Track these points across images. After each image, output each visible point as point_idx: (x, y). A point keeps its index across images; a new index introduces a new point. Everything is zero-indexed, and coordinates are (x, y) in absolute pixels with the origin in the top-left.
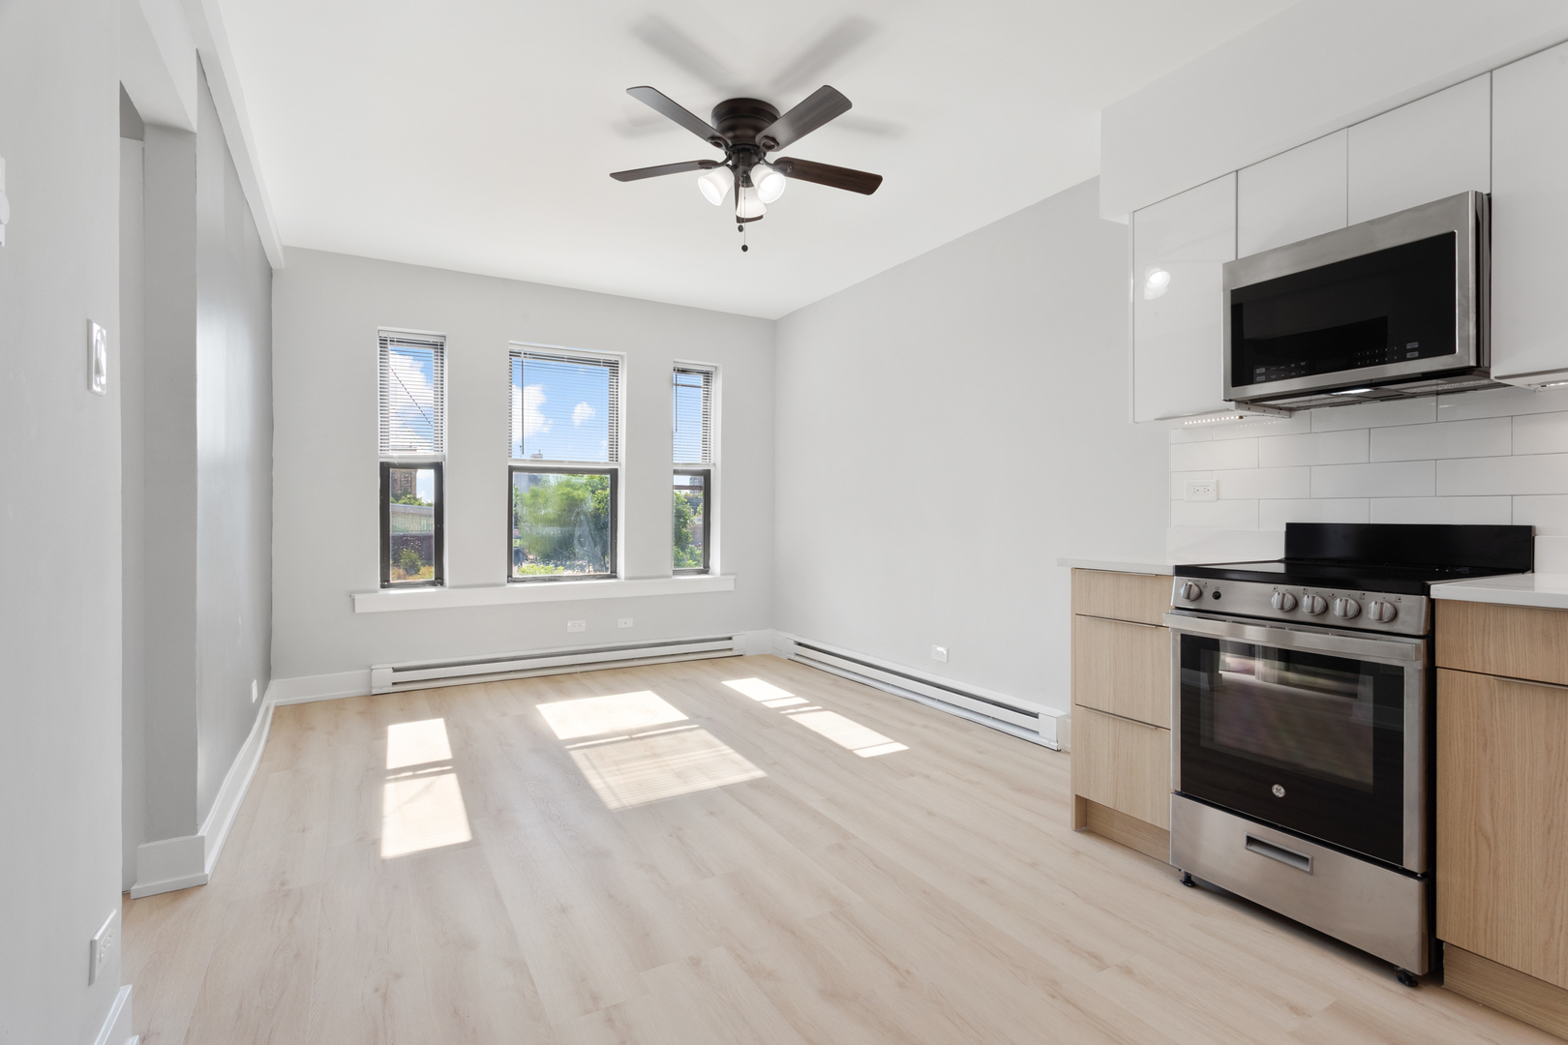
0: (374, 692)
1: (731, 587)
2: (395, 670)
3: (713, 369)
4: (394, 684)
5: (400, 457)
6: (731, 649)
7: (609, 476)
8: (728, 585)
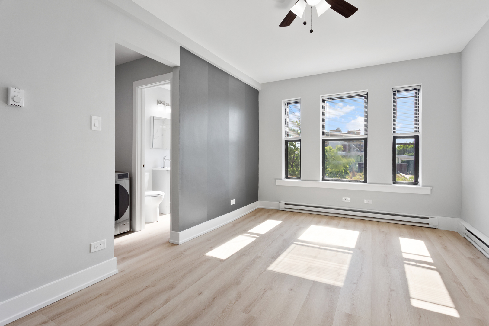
0: (280, 209)
1: (429, 192)
2: (286, 204)
3: (419, 87)
4: (285, 208)
5: (289, 139)
6: (428, 224)
7: (364, 141)
8: (427, 191)
